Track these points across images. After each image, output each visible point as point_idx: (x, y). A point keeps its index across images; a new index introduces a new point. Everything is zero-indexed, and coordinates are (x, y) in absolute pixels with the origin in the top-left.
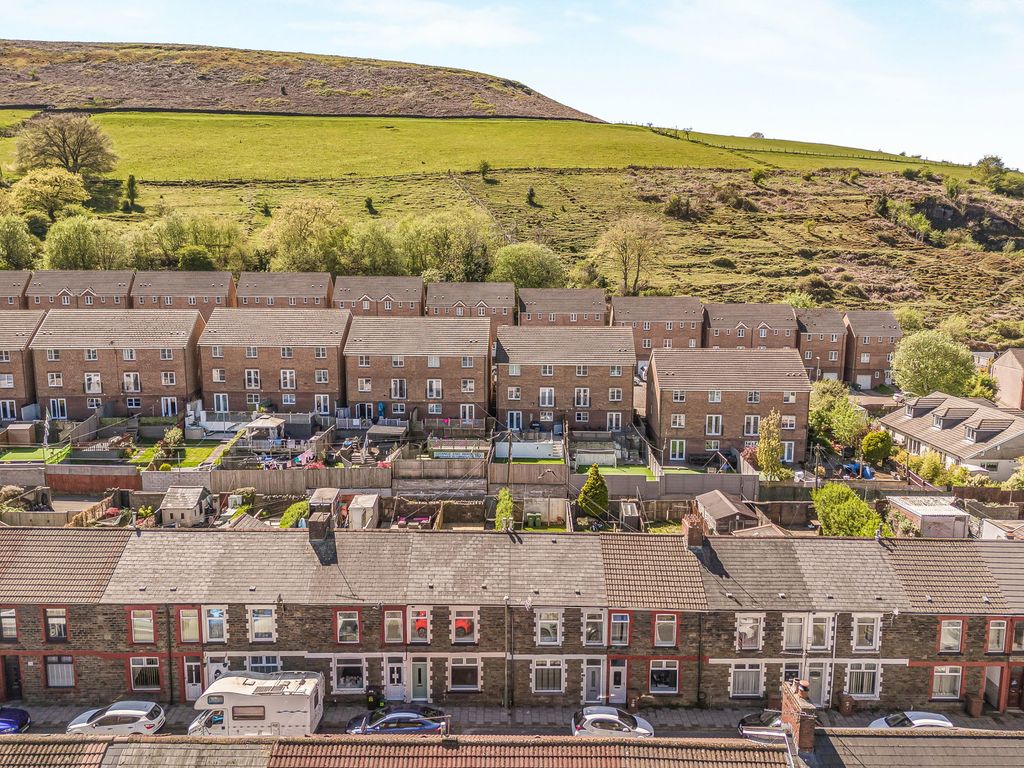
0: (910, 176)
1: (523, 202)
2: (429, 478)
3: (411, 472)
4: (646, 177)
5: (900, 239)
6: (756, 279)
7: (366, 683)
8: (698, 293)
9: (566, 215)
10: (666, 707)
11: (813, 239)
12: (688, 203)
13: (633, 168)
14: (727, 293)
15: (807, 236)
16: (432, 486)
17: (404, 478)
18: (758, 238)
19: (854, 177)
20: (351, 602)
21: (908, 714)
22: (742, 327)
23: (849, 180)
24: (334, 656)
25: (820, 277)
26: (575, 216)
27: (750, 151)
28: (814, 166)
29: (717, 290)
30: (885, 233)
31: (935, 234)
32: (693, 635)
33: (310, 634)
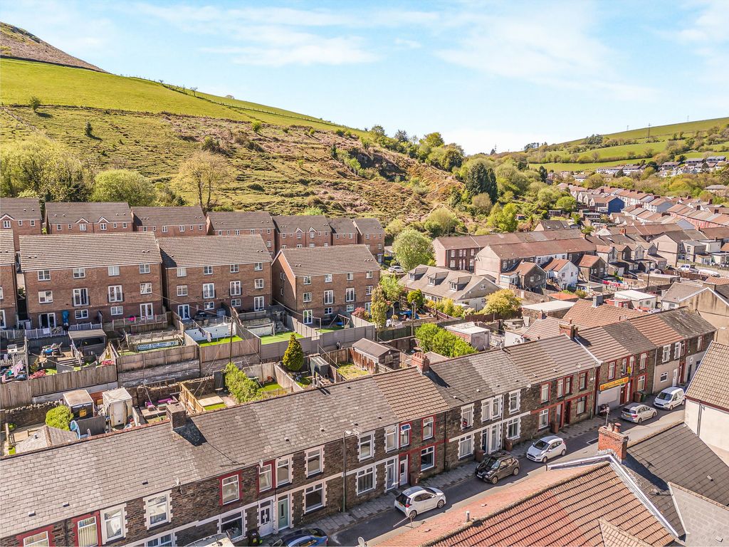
0: (340, 134)
1: (82, 135)
2: (149, 367)
3: (134, 365)
4: (179, 122)
5: (348, 174)
6: (280, 199)
7: (245, 530)
8: (248, 209)
9: (124, 147)
10: (430, 477)
11: (304, 172)
12: (218, 144)
13: (166, 114)
14: (267, 208)
15: (300, 170)
16: (154, 373)
17: (128, 371)
18: (271, 170)
19: (313, 133)
20: (235, 468)
21: (543, 439)
22: (299, 232)
23: (309, 134)
24: (219, 517)
25: (317, 197)
26: (133, 148)
27: (241, 109)
28: (288, 123)
29: (259, 206)
30: (340, 170)
31: (361, 171)
32: (442, 427)
33: (200, 505)
